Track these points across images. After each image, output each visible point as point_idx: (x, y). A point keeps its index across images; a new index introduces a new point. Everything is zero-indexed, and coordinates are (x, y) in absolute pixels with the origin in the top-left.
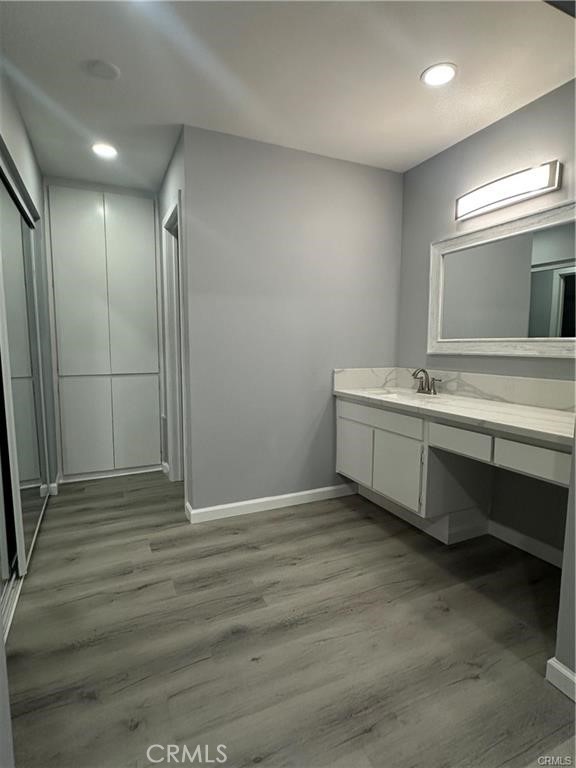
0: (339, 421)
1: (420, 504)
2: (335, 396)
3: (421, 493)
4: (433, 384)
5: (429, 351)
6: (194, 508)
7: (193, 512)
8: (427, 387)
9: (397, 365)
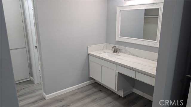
0: (90, 62)
1: (116, 88)
2: (88, 55)
3: (116, 85)
4: (118, 51)
5: (117, 40)
6: (46, 95)
7: (46, 96)
8: (116, 51)
9: (107, 43)
